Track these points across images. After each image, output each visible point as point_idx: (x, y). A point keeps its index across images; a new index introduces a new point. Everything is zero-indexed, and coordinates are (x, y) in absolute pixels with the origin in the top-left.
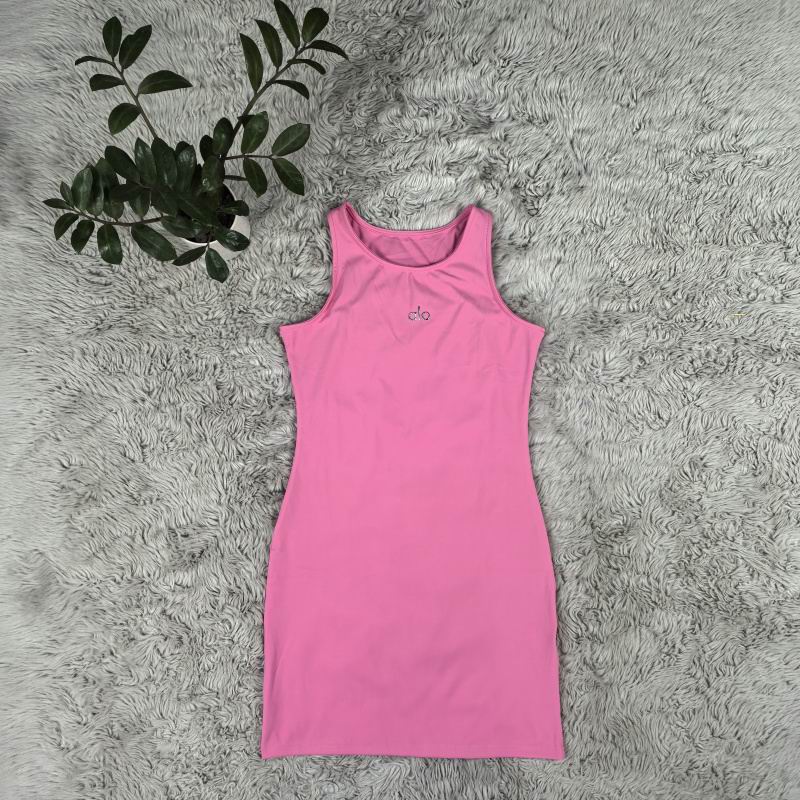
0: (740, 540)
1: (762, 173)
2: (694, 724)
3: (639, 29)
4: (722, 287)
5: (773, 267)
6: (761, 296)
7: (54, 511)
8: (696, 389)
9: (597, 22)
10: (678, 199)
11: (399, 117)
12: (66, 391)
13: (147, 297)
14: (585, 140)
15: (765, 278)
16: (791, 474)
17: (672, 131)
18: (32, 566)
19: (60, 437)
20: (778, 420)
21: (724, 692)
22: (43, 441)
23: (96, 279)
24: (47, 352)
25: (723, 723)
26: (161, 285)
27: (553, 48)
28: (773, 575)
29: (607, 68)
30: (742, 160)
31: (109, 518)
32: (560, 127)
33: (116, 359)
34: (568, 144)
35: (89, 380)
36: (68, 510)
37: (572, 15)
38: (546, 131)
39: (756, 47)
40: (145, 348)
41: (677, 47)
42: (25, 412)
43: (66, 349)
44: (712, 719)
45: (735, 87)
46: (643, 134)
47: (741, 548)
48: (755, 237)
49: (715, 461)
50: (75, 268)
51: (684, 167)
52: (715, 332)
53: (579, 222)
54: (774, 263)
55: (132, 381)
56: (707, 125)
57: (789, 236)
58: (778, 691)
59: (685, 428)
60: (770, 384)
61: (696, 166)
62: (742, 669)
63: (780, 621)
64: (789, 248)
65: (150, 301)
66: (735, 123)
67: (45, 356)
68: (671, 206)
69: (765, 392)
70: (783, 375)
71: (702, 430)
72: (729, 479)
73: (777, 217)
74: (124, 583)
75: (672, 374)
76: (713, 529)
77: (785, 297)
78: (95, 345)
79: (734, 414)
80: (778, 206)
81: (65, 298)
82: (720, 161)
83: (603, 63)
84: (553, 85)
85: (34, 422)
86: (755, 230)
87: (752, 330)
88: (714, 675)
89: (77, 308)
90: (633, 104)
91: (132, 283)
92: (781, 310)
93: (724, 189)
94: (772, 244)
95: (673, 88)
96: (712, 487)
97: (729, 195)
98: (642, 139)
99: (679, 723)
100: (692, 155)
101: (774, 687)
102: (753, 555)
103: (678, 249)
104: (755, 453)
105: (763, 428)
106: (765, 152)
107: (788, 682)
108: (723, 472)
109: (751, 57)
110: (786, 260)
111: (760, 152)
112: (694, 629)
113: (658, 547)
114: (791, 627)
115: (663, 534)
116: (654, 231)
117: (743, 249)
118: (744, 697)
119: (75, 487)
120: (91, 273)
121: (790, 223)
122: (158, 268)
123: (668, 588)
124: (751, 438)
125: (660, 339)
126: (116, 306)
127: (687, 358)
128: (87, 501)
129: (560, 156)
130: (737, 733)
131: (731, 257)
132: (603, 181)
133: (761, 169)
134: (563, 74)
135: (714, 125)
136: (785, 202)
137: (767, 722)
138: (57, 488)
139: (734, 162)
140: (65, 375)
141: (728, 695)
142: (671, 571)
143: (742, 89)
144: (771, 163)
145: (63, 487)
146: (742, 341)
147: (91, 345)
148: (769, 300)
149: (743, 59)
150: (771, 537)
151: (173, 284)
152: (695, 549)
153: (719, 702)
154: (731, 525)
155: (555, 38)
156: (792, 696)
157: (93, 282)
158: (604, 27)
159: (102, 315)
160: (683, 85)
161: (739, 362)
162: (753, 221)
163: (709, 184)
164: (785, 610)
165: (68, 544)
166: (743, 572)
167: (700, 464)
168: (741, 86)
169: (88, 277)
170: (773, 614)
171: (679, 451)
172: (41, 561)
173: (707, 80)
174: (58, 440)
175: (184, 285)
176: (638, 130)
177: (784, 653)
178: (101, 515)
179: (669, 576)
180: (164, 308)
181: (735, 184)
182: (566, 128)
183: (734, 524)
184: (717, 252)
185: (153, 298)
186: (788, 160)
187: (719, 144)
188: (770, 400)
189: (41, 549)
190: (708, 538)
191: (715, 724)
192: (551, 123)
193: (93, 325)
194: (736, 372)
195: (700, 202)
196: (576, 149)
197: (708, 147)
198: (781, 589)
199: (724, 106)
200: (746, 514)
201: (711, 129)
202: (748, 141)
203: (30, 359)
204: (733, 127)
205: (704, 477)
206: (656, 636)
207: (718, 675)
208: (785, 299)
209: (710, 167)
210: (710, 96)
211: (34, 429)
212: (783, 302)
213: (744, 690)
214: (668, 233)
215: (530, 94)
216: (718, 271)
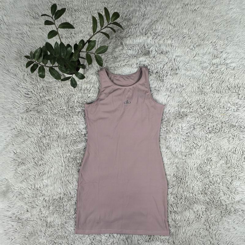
0: (221, 184)
1: (232, 71)
2: (205, 240)
3: (196, 26)
4: (219, 106)
5: (234, 100)
6: (230, 109)
7: (11, 167)
8: (209, 137)
9: (183, 23)
10: (206, 78)
11: (122, 50)
12: (16, 130)
13: (42, 102)
14: (178, 59)
15: (232, 104)
16: (237, 164)
17: (205, 57)
18: (4, 183)
19: (14, 144)
20: (234, 147)
21: (215, 230)
22: (8, 145)
23: (27, 96)
24: (11, 118)
25: (214, 240)
26: (47, 98)
27: (170, 30)
28: (231, 195)
29: (186, 37)
30: (226, 67)
31: (28, 169)
32: (171, 54)
33: (32, 120)
34: (173, 60)
35: (23, 127)
36: (15, 166)
37: (176, 21)
38: (167, 56)
39: (232, 33)
40: (41, 117)
41: (208, 32)
42: (3, 136)
43: (17, 117)
44: (211, 238)
45: (225, 45)
46: (196, 58)
47: (221, 186)
48: (229, 91)
49: (214, 159)
50: (21, 92)
51: (208, 68)
52: (216, 119)
53: (176, 84)
54: (234, 99)
55: (37, 128)
56: (216, 56)
57: (240, 91)
58: (231, 230)
59: (206, 149)
60: (232, 136)
61: (212, 68)
62: (220, 223)
63: (233, 209)
64: (239, 95)
65: (43, 103)
66: (224, 56)
67: (10, 119)
68: (204, 80)
69: (230, 139)
70: (236, 133)
71: (211, 149)
72: (219, 165)
73: (236, 85)
74: (32, 190)
75: (202, 132)
76: (213, 180)
77: (238, 109)
78: (26, 116)
79: (221, 145)
80: (237, 81)
81: (17, 101)
82: (219, 67)
83: (185, 36)
84: (169, 42)
85: (6, 139)
86: (229, 89)
87: (227, 119)
88: (212, 225)
89: (21, 104)
90: (193, 49)
91: (38, 97)
92: (236, 114)
93: (220, 76)
94: (234, 93)
95: (206, 44)
96: (213, 167)
97: (222, 78)
98: (196, 60)
99: (201, 239)
100: (211, 65)
101: (230, 229)
102: (225, 189)
103: (205, 94)
104: (227, 157)
105: (230, 149)
106: (233, 65)
107: (234, 228)
108: (217, 162)
109: (230, 36)
110: (238, 98)
111: (232, 65)
112: (206, 211)
113: (196, 185)
114: (235, 211)
115: (198, 181)
116: (199, 88)
117: (225, 94)
118: (221, 232)
119: (18, 159)
120: (25, 94)
121: (240, 87)
122: (46, 93)
123: (199, 198)
124: (226, 152)
125: (199, 121)
126: (33, 104)
127: (207, 127)
128: (21, 164)
129: (171, 64)
130: (218, 243)
131: (222, 97)
132: (183, 72)
133: (232, 70)
134: (173, 39)
135: (218, 56)
136: (239, 81)
137: (227, 240)
138: (12, 160)
139: (224, 68)
140: (16, 125)
141: (216, 231)
142: (200, 192)
143: (227, 45)
144: (235, 68)
145: (14, 159)
146: (224, 123)
147: (25, 116)
148: (233, 110)
149: (228, 36)
150: (230, 183)
151: (50, 98)
152: (207, 186)
153: (213, 233)
154: (219, 179)
155: (170, 27)
156: (235, 232)
157: (26, 97)
158: (185, 25)
159: (28, 107)
160: (209, 43)
161: (223, 129)
162: (229, 86)
163: (216, 74)
164: (234, 206)
165: (15, 177)
166: (222, 194)
167: (209, 160)
168: (227, 44)
169: (24, 95)
170: (230, 207)
171: (203, 156)
172: (6, 182)
173: (216, 42)
174: (13, 145)
175: (54, 98)
176: (195, 57)
177: (233, 219)
178: (26, 169)
179: (199, 194)
180: (47, 105)
181: (224, 74)
182: (173, 55)
183: (220, 179)
184: (217, 95)
185: (44, 102)
186: (240, 68)
187: (219, 62)
188: (232, 141)
189: (6, 178)
190: (211, 182)
191: (211, 240)
192: (168, 53)
193: (25, 110)
194: (222, 132)
195: (213, 80)
196: (176, 61)
197: (216, 63)
198: (233, 199)
199: (221, 50)
200: (223, 176)
201: (217, 57)
202: (228, 61)
203: (6, 119)
204: (224, 57)
205: (211, 164)
206: (194, 212)
207: (213, 225)
208: (238, 111)
209: (216, 69)
210: (217, 47)
211: (6, 141)
212: (237, 111)
213: (221, 230)
214: (203, 89)
215: (162, 44)
216: (218, 101)
